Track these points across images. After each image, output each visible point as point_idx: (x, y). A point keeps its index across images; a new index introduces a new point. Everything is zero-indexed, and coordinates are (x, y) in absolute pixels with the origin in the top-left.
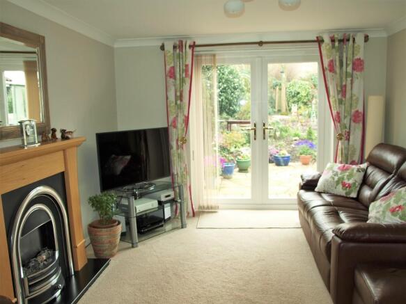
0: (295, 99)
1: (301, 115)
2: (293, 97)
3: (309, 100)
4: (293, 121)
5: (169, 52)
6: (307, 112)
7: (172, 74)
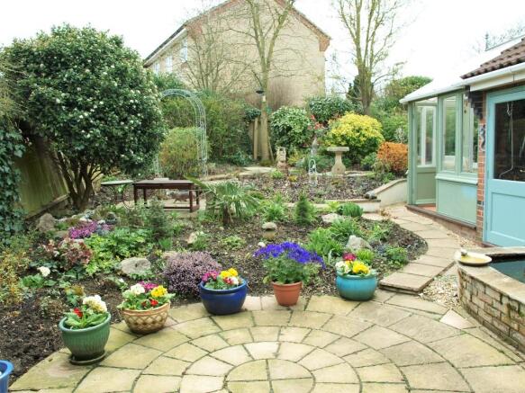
0: (285, 139)
1: (293, 166)
2: (282, 134)
3: (307, 140)
4: (276, 178)
6: (303, 161)
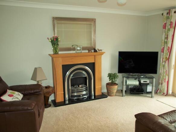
5: (165, 16)
7: (165, 27)
